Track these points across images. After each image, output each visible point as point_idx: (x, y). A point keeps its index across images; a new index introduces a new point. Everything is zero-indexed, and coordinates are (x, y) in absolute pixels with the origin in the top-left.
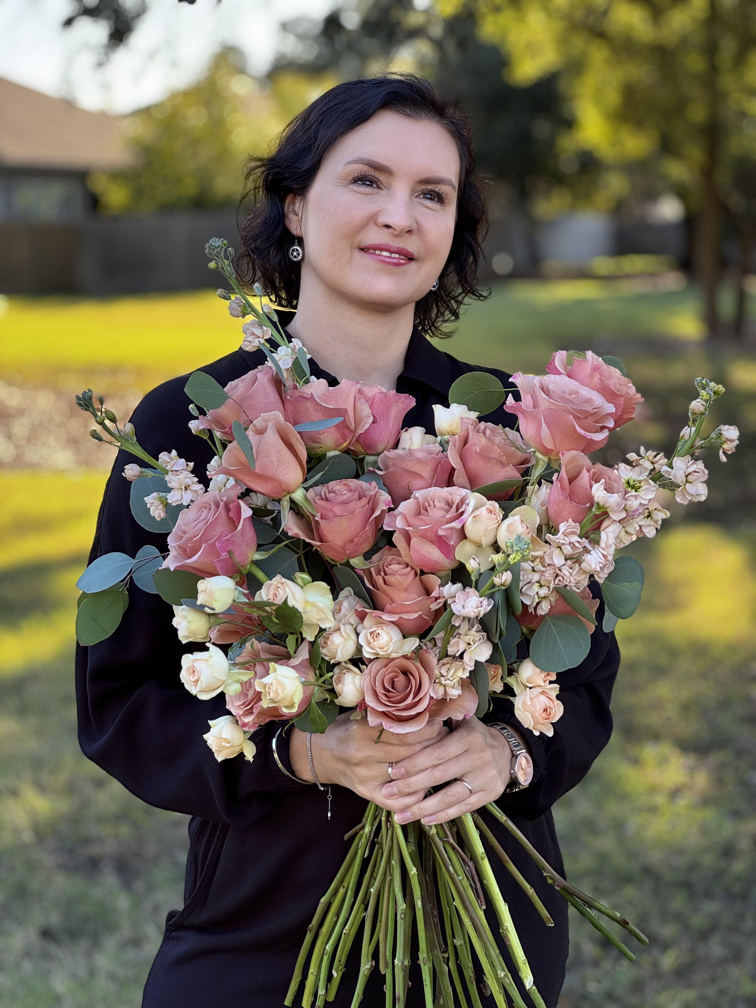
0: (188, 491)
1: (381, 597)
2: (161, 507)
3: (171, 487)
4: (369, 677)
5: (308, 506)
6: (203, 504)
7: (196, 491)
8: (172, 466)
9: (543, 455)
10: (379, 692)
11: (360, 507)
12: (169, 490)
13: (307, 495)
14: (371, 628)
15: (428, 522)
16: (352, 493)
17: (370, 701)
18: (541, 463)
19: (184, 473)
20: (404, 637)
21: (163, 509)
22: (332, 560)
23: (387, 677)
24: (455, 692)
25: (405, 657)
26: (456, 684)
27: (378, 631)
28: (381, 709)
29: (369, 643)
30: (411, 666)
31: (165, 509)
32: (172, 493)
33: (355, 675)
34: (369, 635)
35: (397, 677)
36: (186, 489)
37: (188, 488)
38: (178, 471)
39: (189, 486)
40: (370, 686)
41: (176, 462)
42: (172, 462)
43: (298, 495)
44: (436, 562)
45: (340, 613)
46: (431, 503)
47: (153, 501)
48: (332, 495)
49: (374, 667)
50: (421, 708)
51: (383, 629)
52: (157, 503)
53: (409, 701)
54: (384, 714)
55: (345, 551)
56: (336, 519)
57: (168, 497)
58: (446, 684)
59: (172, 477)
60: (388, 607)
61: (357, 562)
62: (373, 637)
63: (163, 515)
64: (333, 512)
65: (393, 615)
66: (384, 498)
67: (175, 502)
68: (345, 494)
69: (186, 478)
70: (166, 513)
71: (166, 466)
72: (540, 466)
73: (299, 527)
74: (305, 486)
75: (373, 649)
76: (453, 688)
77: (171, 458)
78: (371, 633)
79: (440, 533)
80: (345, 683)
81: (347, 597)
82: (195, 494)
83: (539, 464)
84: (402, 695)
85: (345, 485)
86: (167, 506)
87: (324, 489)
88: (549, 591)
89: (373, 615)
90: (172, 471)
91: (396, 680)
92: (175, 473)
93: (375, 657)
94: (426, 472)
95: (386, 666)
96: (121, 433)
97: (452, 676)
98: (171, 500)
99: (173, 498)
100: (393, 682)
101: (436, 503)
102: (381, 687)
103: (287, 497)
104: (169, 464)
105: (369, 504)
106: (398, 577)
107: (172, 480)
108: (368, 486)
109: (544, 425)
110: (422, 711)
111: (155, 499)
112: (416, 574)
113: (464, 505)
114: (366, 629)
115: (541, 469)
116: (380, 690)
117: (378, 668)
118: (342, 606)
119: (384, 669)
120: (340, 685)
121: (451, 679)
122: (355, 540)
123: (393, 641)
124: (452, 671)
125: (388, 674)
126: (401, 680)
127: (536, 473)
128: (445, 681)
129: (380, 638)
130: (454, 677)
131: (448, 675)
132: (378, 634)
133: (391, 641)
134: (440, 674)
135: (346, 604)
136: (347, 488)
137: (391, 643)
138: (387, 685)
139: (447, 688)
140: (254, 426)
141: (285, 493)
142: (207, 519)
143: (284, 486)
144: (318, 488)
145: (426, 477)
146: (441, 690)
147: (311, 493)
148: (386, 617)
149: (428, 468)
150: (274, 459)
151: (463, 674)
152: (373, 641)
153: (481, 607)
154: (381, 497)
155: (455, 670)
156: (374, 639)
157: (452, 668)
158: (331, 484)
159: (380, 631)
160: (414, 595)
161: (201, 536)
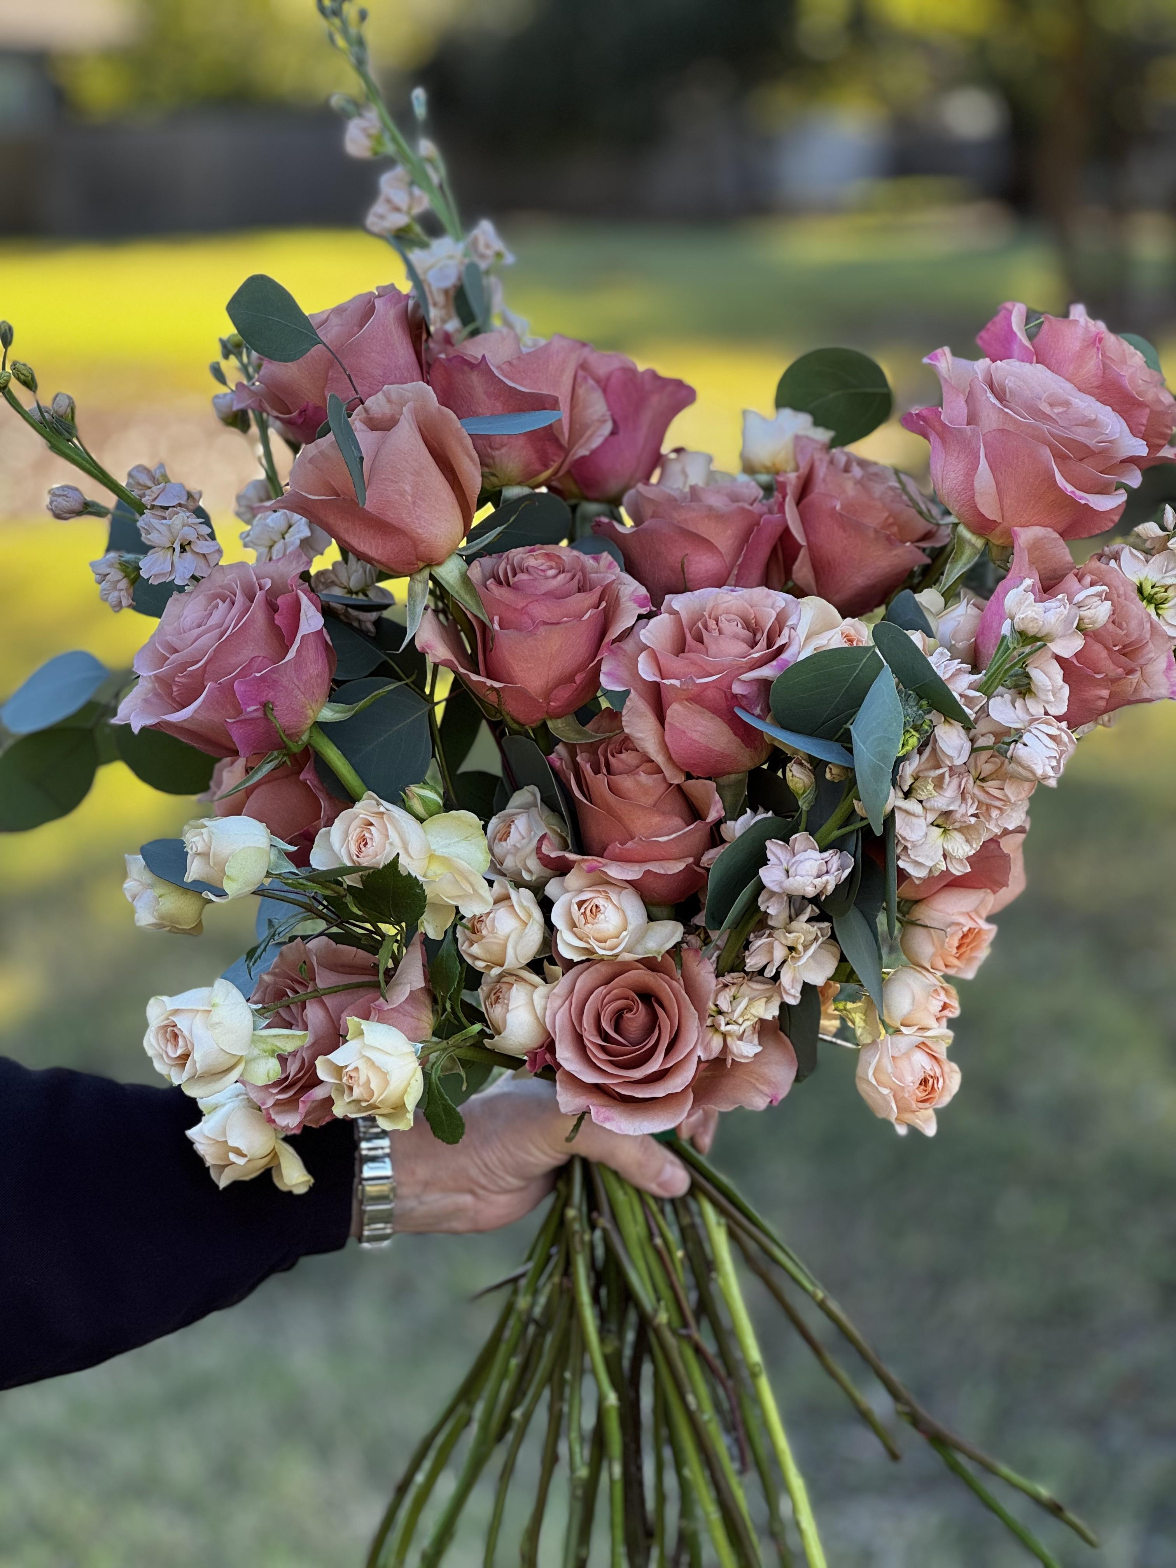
0: (188, 555)
2: (124, 584)
3: (148, 543)
6: (219, 590)
7: (204, 555)
8: (155, 496)
9: (974, 532)
10: (588, 1040)
12: (145, 549)
14: (582, 892)
17: (566, 1056)
18: (968, 552)
19: (182, 514)
20: (651, 918)
21: (127, 590)
23: (609, 1009)
24: (746, 1050)
25: (649, 963)
27: (596, 901)
28: (590, 1078)
29: (573, 925)
30: (661, 985)
31: (131, 591)
32: (151, 556)
34: (574, 908)
35: (630, 1010)
36: (183, 549)
37: (187, 548)
38: (167, 508)
39: (189, 543)
40: (568, 1027)
41: (164, 490)
42: (155, 488)
45: (505, 840)
48: (522, 577)
50: (678, 1082)
51: (607, 897)
52: (113, 573)
53: (655, 1065)
54: (598, 1089)
57: (141, 564)
58: (729, 1031)
59: (155, 522)
60: (616, 847)
62: (584, 913)
63: (125, 603)
65: (628, 866)
67: (157, 577)
69: (185, 524)
70: (133, 599)
71: (144, 495)
72: (964, 558)
75: (581, 940)
76: (741, 1039)
77: (153, 479)
78: (580, 904)
82: (202, 562)
83: (962, 553)
84: (640, 1051)
86: (136, 579)
87: (503, 564)
89: (585, 865)
90: (153, 507)
91: (626, 1015)
92: (160, 513)
93: (584, 958)
94: (724, 538)
95: (607, 983)
96: (45, 414)
97: (742, 1015)
98: (146, 571)
100: (620, 1019)
102: (594, 1032)
103: (424, 575)
104: (148, 492)
108: (592, 562)
109: (983, 464)
110: (679, 1090)
111: (111, 565)
114: (568, 892)
115: (965, 564)
116: (591, 1038)
118: (513, 827)
121: (740, 1021)
123: (627, 924)
124: (744, 1003)
125: (610, 1002)
126: (637, 1016)
127: (954, 571)
128: (728, 1024)
129: (601, 917)
130: (746, 1017)
131: (733, 1011)
132: (597, 906)
133: (626, 930)
134: (716, 1005)
135: (521, 824)
136: (553, 564)
137: (625, 933)
138: (606, 1026)
139: (729, 1039)
140: (366, 411)
141: (421, 565)
142: (223, 628)
143: (421, 548)
144: (487, 561)
145: (723, 551)
146: (716, 1044)
147: (476, 572)
148: (615, 871)
149: (729, 532)
150: (408, 488)
151: (766, 1009)
152: (583, 921)
153: (827, 872)
154: (623, 588)
155: (752, 1000)
156: (586, 918)
157: (743, 997)
158: (517, 554)
159: (601, 902)
160: (677, 821)
161: (206, 663)
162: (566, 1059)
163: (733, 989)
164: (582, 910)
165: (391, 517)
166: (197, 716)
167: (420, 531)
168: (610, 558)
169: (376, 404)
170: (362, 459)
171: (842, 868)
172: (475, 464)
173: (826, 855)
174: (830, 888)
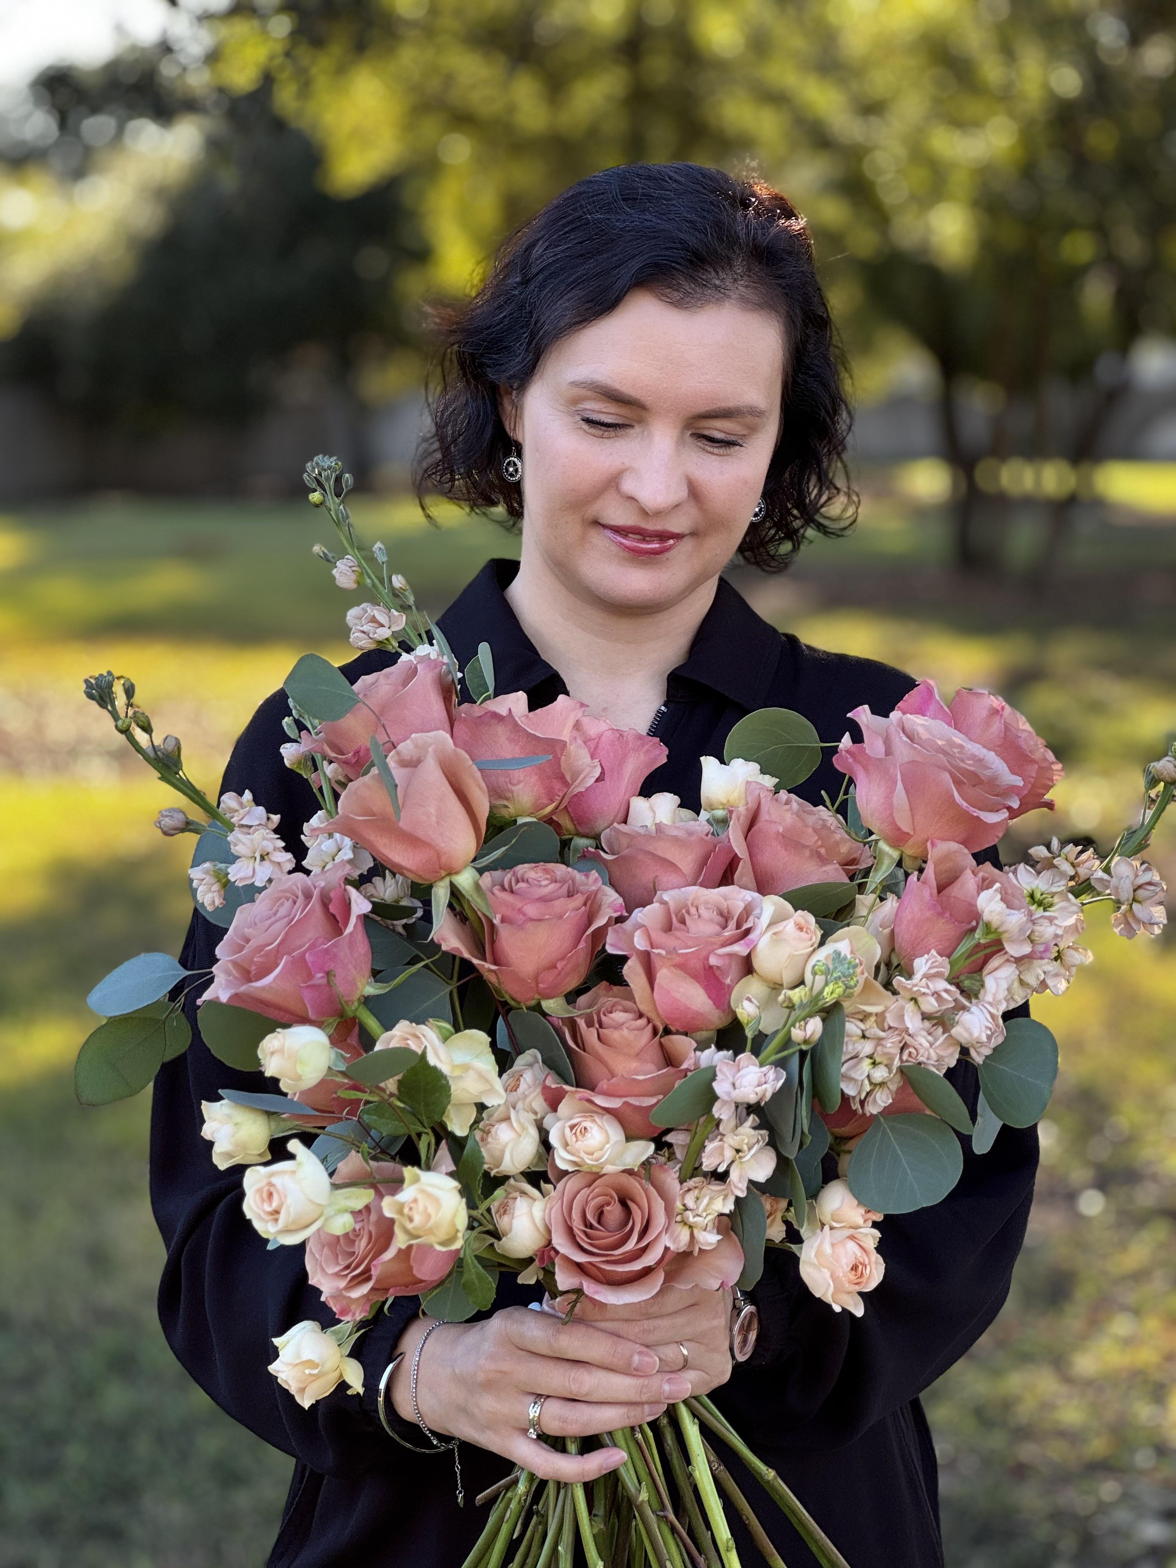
0: (266, 863)
1: (594, 1068)
2: (216, 887)
3: (236, 854)
4: (560, 1202)
5: (479, 900)
6: (283, 894)
7: (279, 863)
8: (241, 817)
9: (891, 847)
10: (576, 1228)
11: (572, 909)
12: (233, 859)
13: (480, 882)
14: (571, 1119)
15: (690, 943)
16: (558, 885)
17: (561, 1243)
18: (887, 863)
19: (262, 831)
20: (629, 1139)
21: (219, 891)
22: (513, 999)
23: (593, 1204)
24: (709, 1239)
25: (629, 1172)
26: (710, 1226)
27: (584, 1124)
28: (579, 1258)
29: (566, 1145)
30: (635, 1186)
31: (222, 892)
32: (238, 864)
33: (530, 1200)
34: (567, 1130)
35: (609, 1205)
36: (262, 858)
37: (266, 857)
38: (251, 827)
39: (268, 854)
40: (560, 1218)
41: (248, 812)
42: (241, 811)
43: (465, 880)
44: (698, 1013)
45: (516, 1090)
46: (693, 910)
47: (203, 876)
48: (522, 885)
49: (569, 1185)
50: (650, 1259)
51: (594, 1121)
52: (209, 879)
53: (631, 1245)
55: (537, 983)
56: (530, 926)
57: (229, 870)
58: (695, 1223)
59: (240, 836)
60: (603, 1085)
61: (553, 1006)
62: (575, 1134)
63: (218, 902)
64: (524, 915)
65: (611, 1098)
66: (612, 899)
67: (242, 879)
68: (546, 886)
69: (264, 839)
70: (224, 899)
71: (232, 817)
72: (884, 868)
73: (459, 937)
74: (477, 866)
75: (573, 1154)
76: (705, 1230)
77: (242, 805)
78: (572, 1127)
79: (713, 961)
80: (515, 1215)
81: (530, 1065)
82: (277, 870)
83: (882, 864)
84: (617, 1236)
85: (546, 871)
86: (226, 885)
87: (509, 876)
88: (890, 1072)
89: (578, 1096)
90: (240, 826)
91: (607, 1209)
92: (245, 830)
93: (577, 1168)
94: (686, 862)
95: (589, 1186)
96: (159, 753)
97: (705, 1210)
98: (233, 876)
99: (238, 873)
100: (602, 1213)
101: (702, 911)
102: (580, 1221)
103: (446, 883)
104: (236, 814)
105: (585, 904)
106: (625, 1032)
107: (240, 843)
108: (583, 877)
109: (900, 787)
110: (651, 1265)
111: (206, 872)
112: (655, 1032)
113: (751, 918)
114: (561, 1120)
116: (578, 1226)
117: (576, 1189)
118: (522, 1079)
119: (586, 1189)
120: (506, 1218)
121: (704, 1214)
122: (560, 966)
123: (612, 1142)
124: (706, 1201)
125: (593, 1198)
126: (614, 1212)
128: (694, 1217)
129: (588, 1135)
130: (708, 1212)
131: (698, 1208)
132: (585, 1129)
133: (608, 1142)
134: (684, 1205)
135: (528, 1077)
136: (549, 877)
137: (608, 1146)
138: (590, 1218)
139: (696, 1231)
140: (398, 753)
141: (443, 873)
142: (291, 917)
143: (444, 859)
144: (498, 874)
145: (686, 872)
146: (684, 1235)
147: (486, 879)
148: (600, 1101)
149: (690, 857)
150: (433, 811)
151: (724, 1205)
152: (575, 1139)
153: (765, 1083)
154: (605, 898)
155: (712, 1199)
156: (576, 1137)
157: (705, 1196)
158: (521, 869)
159: (587, 1124)
160: (651, 1067)
161: (279, 945)
162: (560, 1245)
163: (696, 1191)
164: (574, 1131)
165: (420, 833)
166: (274, 985)
167: (442, 845)
168: (597, 875)
169: (406, 748)
170: (396, 786)
171: (777, 1079)
172: (484, 792)
173: (764, 1069)
174: (768, 1096)
